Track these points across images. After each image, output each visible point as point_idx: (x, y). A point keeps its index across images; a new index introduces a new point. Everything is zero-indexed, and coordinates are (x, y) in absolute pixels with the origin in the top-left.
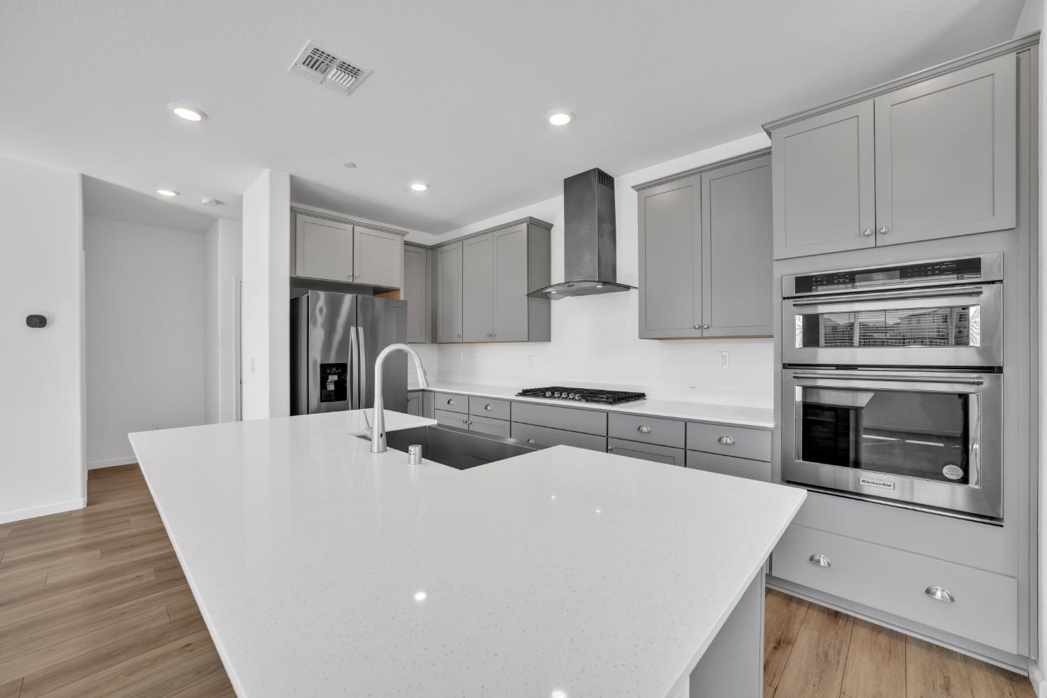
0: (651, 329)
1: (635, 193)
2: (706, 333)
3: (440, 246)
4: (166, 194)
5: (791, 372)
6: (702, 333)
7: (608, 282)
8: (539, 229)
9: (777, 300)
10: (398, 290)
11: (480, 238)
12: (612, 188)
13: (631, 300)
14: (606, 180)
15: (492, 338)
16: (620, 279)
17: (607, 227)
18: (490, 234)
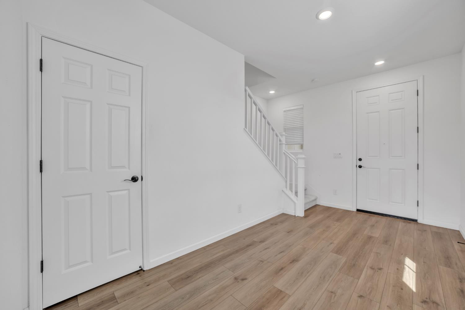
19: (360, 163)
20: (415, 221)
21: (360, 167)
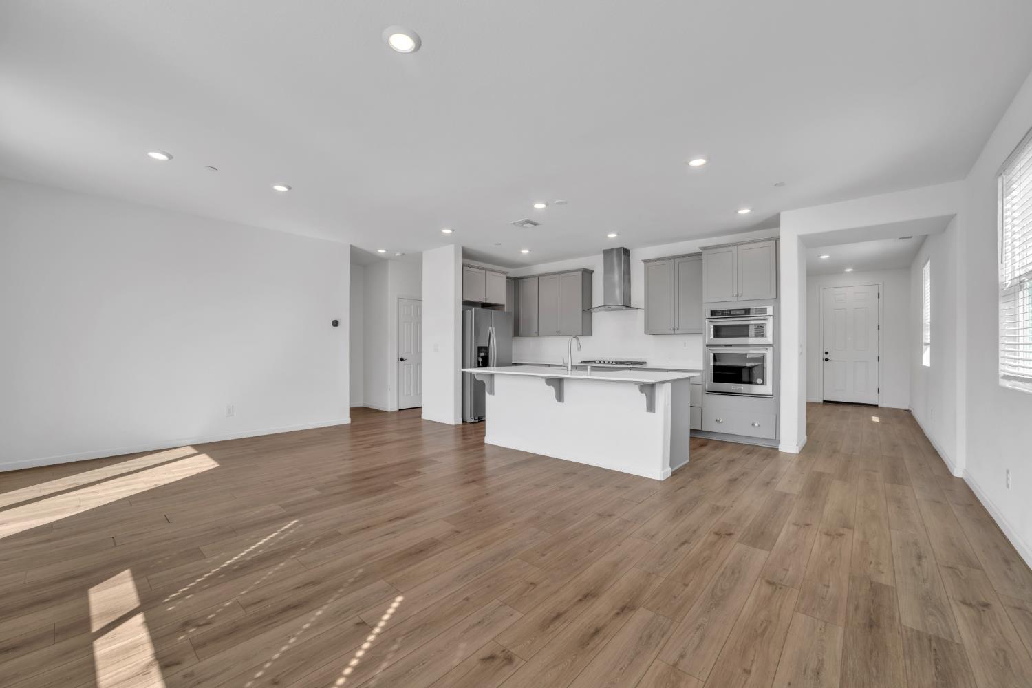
0: (651, 330)
1: (643, 264)
2: (676, 332)
3: (521, 278)
4: (382, 251)
5: (709, 348)
6: (674, 332)
7: (627, 305)
8: (588, 274)
9: (704, 318)
10: (503, 305)
11: (551, 276)
12: (629, 256)
13: (640, 316)
14: (626, 252)
15: (559, 334)
16: (633, 305)
17: (627, 277)
18: (558, 275)
19: (826, 356)
20: (876, 406)
21: (827, 360)
